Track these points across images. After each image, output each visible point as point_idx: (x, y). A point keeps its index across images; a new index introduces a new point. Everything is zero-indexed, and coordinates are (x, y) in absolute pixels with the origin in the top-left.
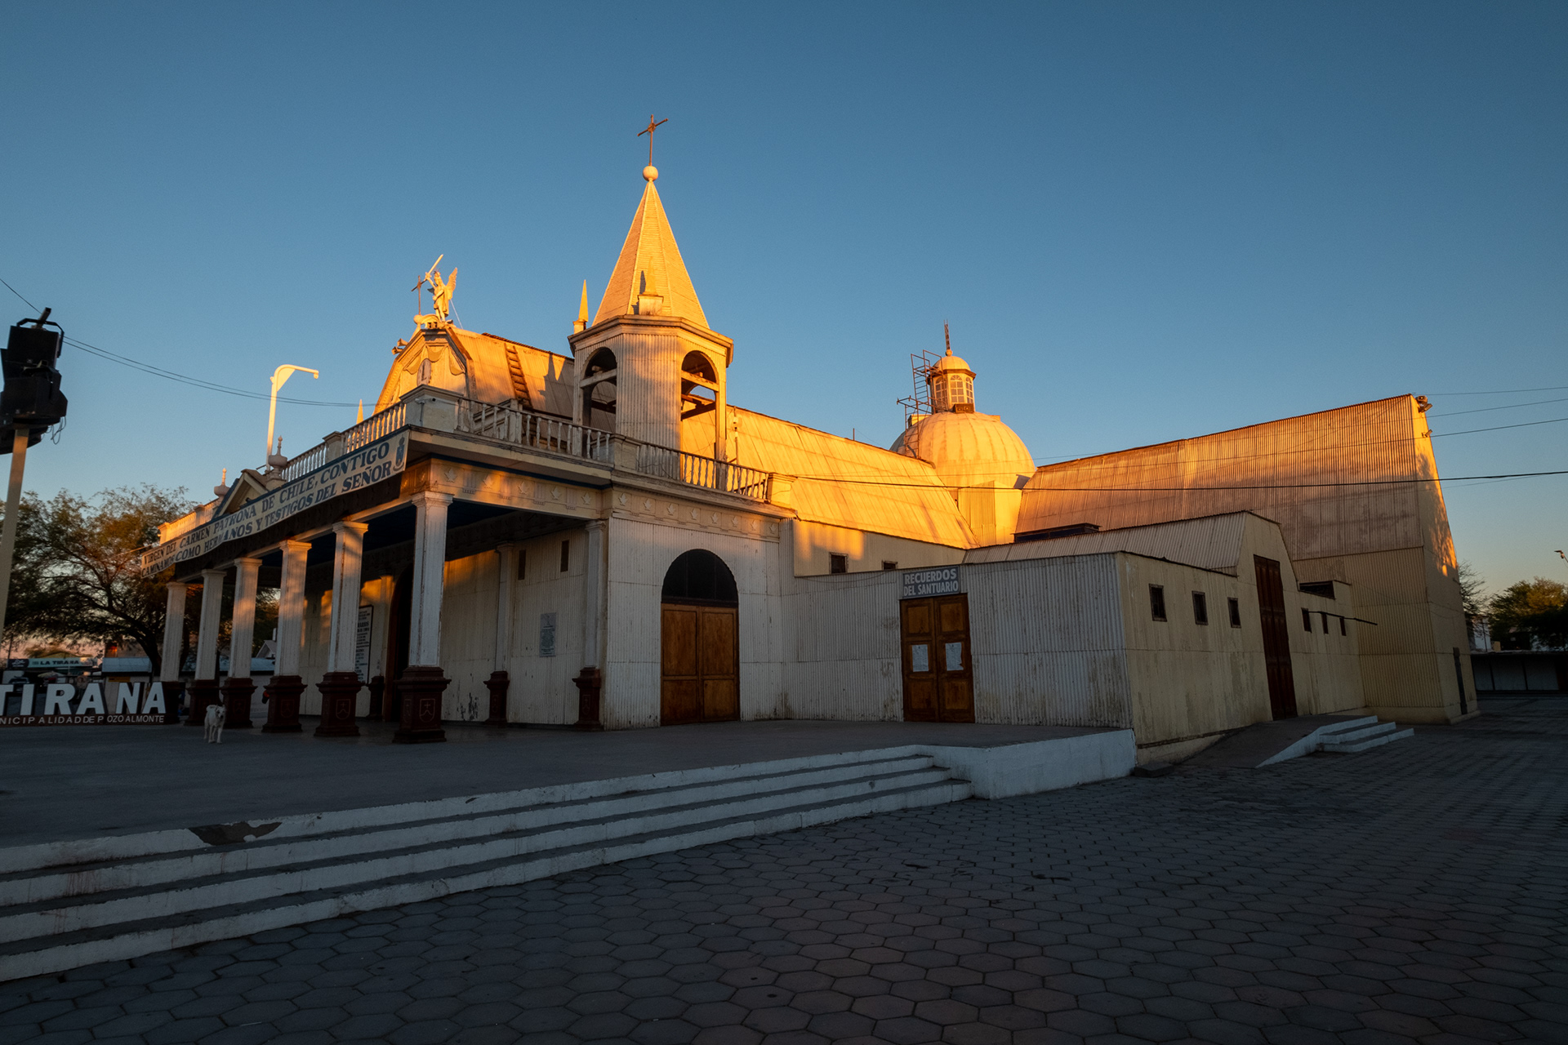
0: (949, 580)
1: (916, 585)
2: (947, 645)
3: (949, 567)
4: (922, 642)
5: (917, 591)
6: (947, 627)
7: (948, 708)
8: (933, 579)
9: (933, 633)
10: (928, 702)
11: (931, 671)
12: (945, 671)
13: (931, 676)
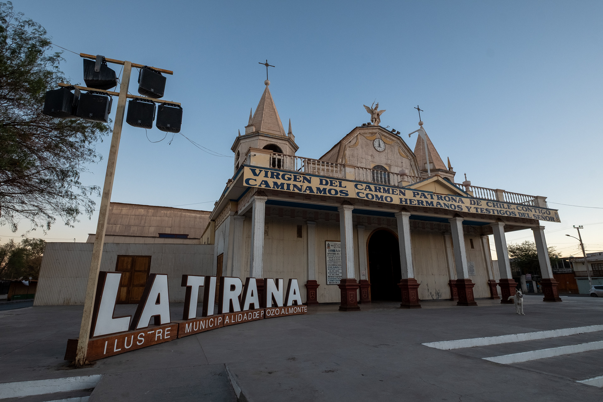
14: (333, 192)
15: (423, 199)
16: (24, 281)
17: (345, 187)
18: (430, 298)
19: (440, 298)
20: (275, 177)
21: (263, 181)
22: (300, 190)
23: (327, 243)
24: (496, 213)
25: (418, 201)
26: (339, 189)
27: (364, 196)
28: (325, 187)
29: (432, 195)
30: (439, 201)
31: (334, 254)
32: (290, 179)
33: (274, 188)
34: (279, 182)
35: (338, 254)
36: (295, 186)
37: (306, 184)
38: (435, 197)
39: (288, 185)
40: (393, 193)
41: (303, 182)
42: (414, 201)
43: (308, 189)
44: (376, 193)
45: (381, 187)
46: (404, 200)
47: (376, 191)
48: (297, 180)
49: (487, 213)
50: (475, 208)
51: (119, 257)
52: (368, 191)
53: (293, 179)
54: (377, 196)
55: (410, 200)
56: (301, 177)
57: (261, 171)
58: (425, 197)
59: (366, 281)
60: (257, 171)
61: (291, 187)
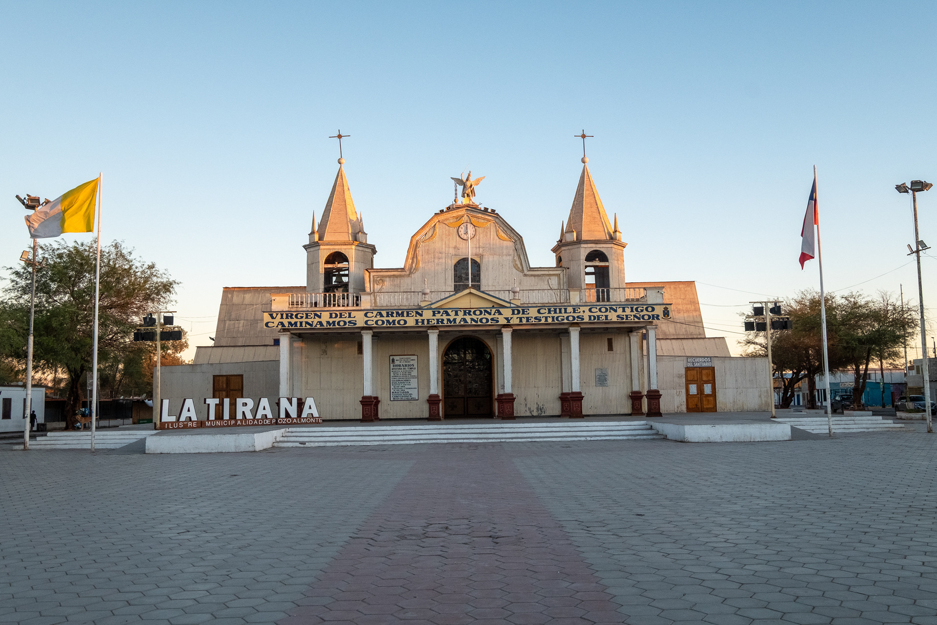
0: (708, 362)
1: (693, 363)
2: (705, 385)
3: (707, 357)
4: (694, 384)
5: (693, 364)
6: (705, 378)
7: (705, 407)
8: (700, 360)
9: (699, 381)
10: (697, 405)
11: (698, 394)
12: (704, 394)
13: (698, 396)
14: (342, 324)
15: (445, 317)
16: (146, 401)
17: (355, 317)
18: (528, 414)
19: (543, 414)
20: (289, 317)
21: (279, 322)
22: (311, 325)
23: (391, 357)
24: (550, 320)
25: (438, 320)
26: (347, 320)
27: (374, 323)
28: (334, 320)
29: (457, 311)
30: (465, 317)
31: (400, 369)
32: (302, 317)
33: (289, 326)
34: (293, 321)
35: (404, 369)
36: (307, 323)
37: (317, 319)
38: (461, 314)
39: (301, 323)
40: (408, 316)
41: (314, 318)
42: (433, 320)
43: (318, 323)
44: (388, 318)
45: (394, 311)
46: (421, 321)
47: (388, 316)
48: (309, 317)
49: (535, 321)
50: (519, 319)
51: (214, 376)
52: (378, 318)
53: (305, 317)
54: (388, 321)
55: (428, 320)
56: (312, 314)
57: (277, 314)
58: (448, 314)
59: (437, 396)
60: (274, 315)
61: (304, 324)
